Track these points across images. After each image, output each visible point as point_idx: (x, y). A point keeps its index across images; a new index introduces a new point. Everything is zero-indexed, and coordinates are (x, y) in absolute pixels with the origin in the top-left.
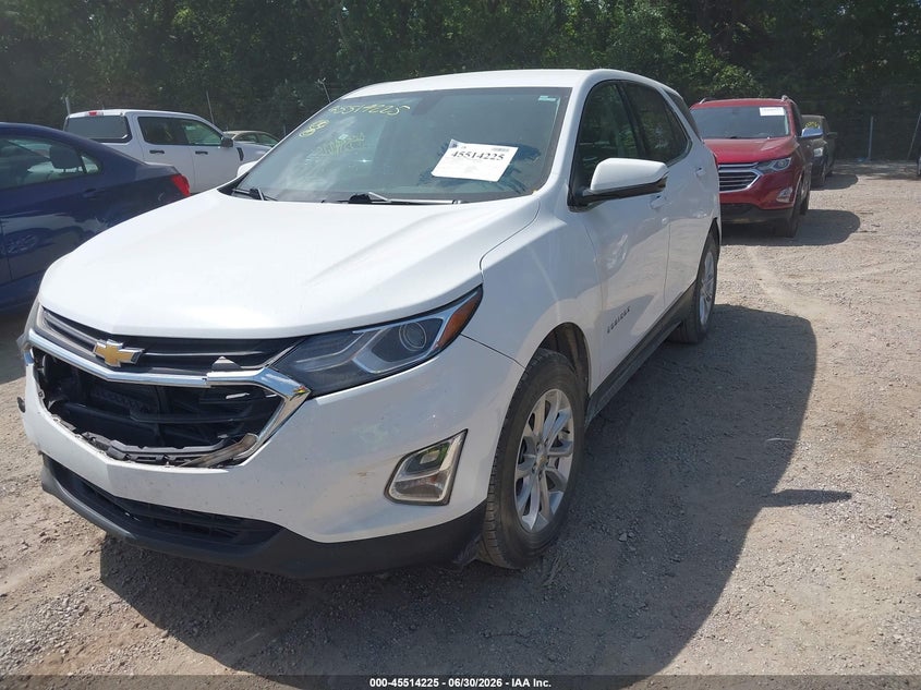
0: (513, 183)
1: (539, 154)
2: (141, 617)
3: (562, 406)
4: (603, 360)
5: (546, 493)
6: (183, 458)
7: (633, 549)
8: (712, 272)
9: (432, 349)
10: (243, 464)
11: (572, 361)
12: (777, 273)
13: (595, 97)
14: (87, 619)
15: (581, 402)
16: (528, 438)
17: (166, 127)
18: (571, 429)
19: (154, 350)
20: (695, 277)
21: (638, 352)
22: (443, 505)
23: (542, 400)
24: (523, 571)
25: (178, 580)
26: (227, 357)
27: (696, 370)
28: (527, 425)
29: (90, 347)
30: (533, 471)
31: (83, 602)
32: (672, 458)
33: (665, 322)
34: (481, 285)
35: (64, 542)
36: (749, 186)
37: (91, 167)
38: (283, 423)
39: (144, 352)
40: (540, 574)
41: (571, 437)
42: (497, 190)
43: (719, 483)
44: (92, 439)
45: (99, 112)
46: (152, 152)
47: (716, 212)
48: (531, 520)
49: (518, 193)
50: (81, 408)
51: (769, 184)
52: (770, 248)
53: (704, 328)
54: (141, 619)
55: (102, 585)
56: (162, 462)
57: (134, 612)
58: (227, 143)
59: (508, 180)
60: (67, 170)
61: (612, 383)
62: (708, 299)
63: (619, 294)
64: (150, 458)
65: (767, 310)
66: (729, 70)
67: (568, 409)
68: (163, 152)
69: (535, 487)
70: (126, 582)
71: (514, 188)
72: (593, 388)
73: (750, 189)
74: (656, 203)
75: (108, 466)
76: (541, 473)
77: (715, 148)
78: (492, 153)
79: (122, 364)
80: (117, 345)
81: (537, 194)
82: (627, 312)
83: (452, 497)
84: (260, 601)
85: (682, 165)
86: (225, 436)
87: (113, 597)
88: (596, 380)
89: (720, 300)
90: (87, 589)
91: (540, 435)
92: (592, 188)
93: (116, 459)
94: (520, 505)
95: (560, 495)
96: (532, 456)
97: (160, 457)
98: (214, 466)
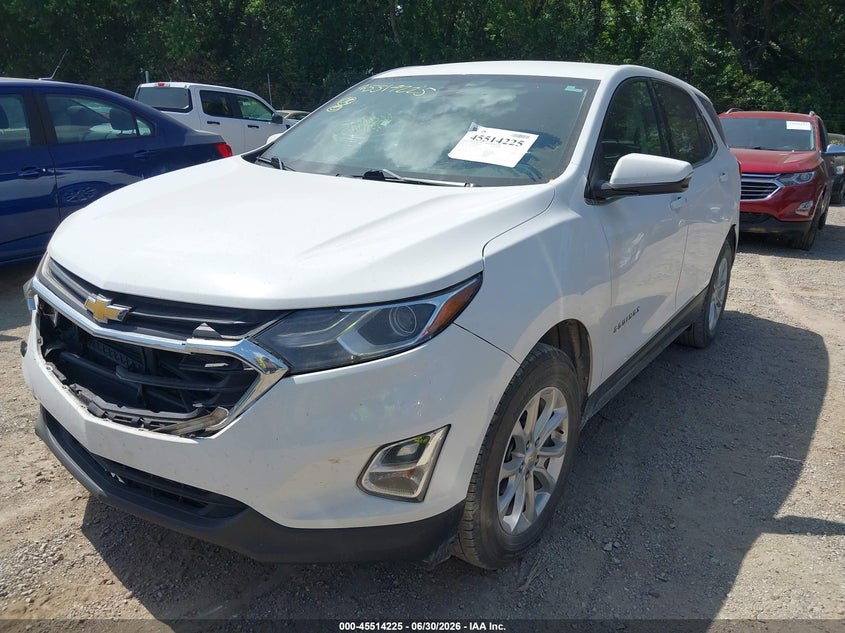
0: (528, 171)
1: (560, 143)
2: (111, 573)
3: (558, 405)
4: (606, 360)
5: (533, 493)
6: (157, 423)
7: (617, 561)
8: (725, 278)
9: (420, 336)
10: (213, 437)
11: (573, 359)
12: (790, 284)
13: (622, 93)
14: (59, 567)
15: (579, 400)
16: (517, 436)
17: (224, 101)
18: (565, 430)
19: (141, 309)
20: (707, 282)
21: (643, 353)
22: (419, 502)
23: (536, 398)
24: (500, 571)
25: (154, 538)
26: (209, 324)
27: (700, 375)
28: (518, 424)
29: (83, 299)
30: (520, 470)
31: (60, 549)
32: (667, 466)
33: (673, 325)
34: (481, 273)
35: (57, 485)
36: (769, 196)
37: (144, 130)
38: (257, 399)
39: (131, 310)
40: (517, 578)
41: (565, 438)
42: (512, 176)
43: (714, 498)
44: (78, 392)
45: (166, 84)
46: (209, 123)
47: (735, 219)
48: (513, 520)
49: (534, 181)
50: (75, 358)
51: (791, 196)
52: (784, 259)
53: (711, 334)
54: (109, 575)
55: (81, 534)
56: (137, 425)
57: (105, 567)
58: (278, 120)
59: (526, 168)
60: (124, 132)
61: (613, 385)
62: (718, 304)
63: (630, 292)
64: (128, 419)
65: (777, 320)
66: (757, 84)
67: (564, 409)
68: (218, 123)
69: (520, 487)
70: (105, 534)
71: (530, 174)
72: (593, 388)
73: (770, 200)
74: (676, 204)
75: (87, 422)
76: (528, 472)
77: (740, 157)
78: (512, 139)
79: (109, 320)
80: (106, 300)
81: (553, 183)
82: (636, 312)
83: (428, 495)
84: (229, 571)
85: (705, 168)
86: (199, 405)
87: (90, 548)
88: (596, 380)
89: (730, 306)
90: (67, 536)
91: (531, 434)
92: (611, 182)
93: (95, 415)
94: (503, 505)
95: (547, 496)
96: (520, 455)
97: (136, 419)
98: (186, 435)
